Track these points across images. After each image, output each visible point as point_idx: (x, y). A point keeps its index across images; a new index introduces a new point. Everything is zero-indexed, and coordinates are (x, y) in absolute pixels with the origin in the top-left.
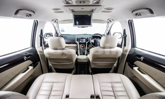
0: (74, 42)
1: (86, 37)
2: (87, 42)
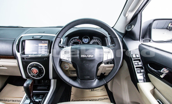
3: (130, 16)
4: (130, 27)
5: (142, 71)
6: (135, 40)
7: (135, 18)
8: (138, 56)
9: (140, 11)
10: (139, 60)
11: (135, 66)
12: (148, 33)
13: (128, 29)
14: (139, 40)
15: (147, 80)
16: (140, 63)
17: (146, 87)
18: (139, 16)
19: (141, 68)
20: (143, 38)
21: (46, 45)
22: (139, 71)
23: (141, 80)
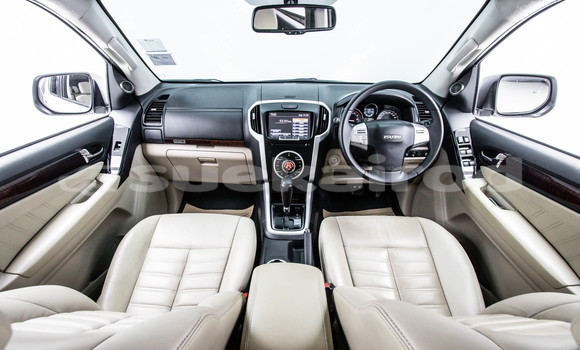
0: (238, 134)
1: (314, 104)
2: (318, 139)
3: (459, 70)
4: (457, 87)
5: (472, 163)
6: (464, 111)
7: (467, 73)
8: (467, 140)
9: (477, 62)
10: (469, 146)
11: (461, 156)
12: (489, 100)
13: (453, 91)
14: (473, 112)
15: (477, 174)
16: (470, 151)
17: (474, 185)
18: (475, 70)
19: (471, 158)
20: (481, 106)
21: (306, 120)
22: (466, 163)
23: (467, 173)
